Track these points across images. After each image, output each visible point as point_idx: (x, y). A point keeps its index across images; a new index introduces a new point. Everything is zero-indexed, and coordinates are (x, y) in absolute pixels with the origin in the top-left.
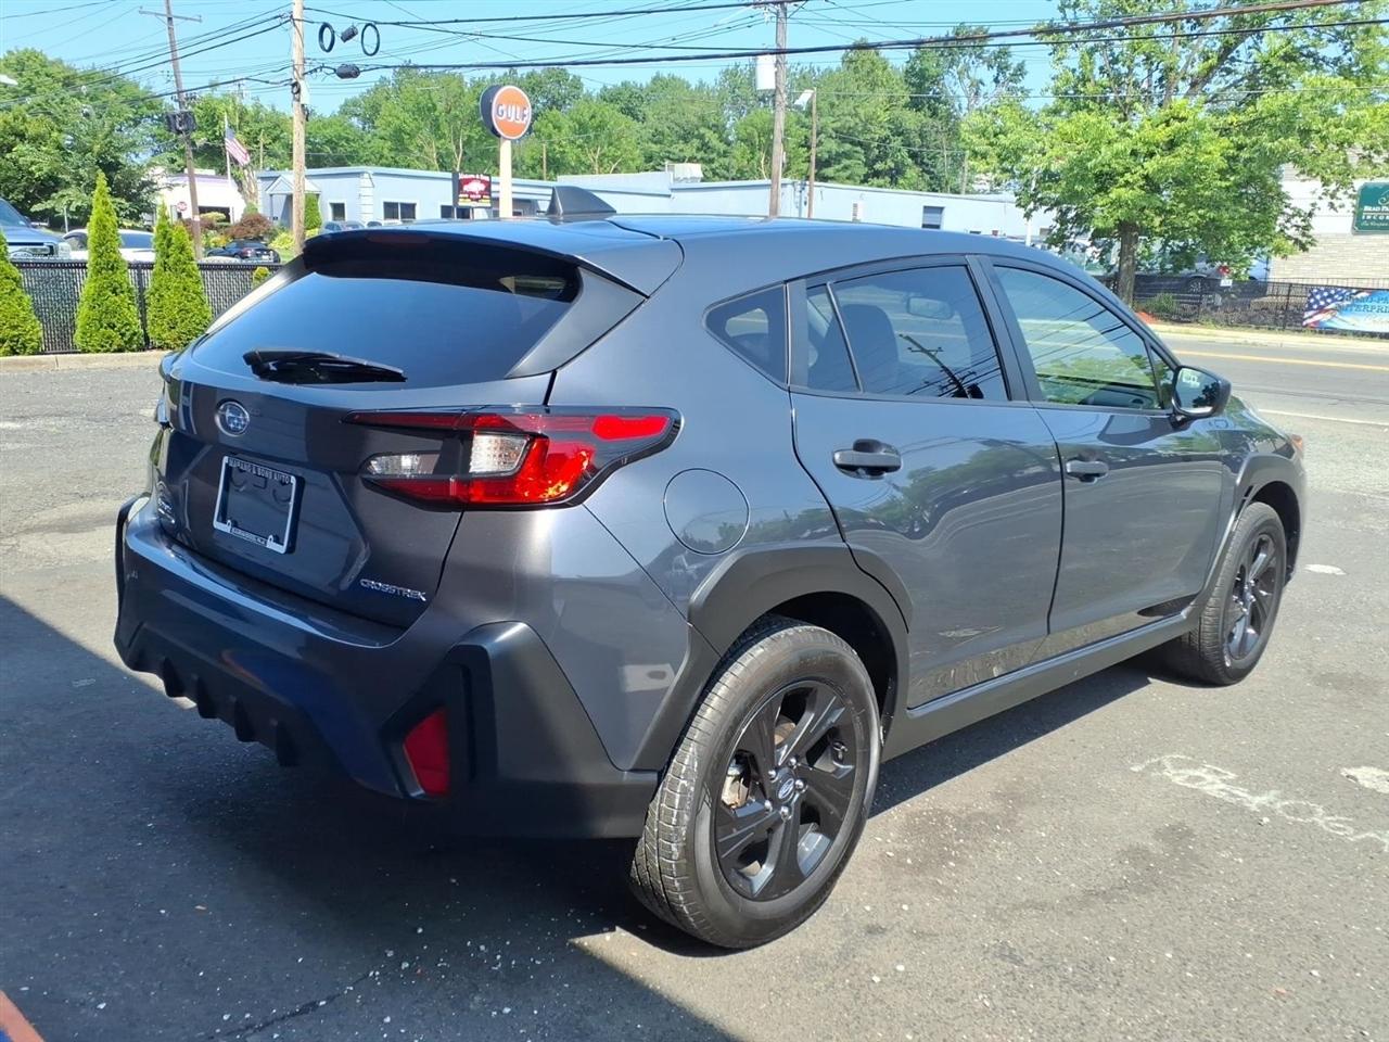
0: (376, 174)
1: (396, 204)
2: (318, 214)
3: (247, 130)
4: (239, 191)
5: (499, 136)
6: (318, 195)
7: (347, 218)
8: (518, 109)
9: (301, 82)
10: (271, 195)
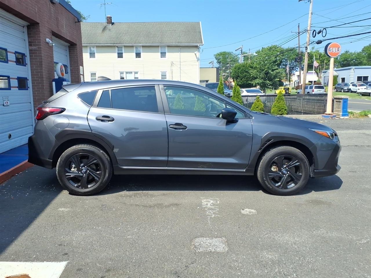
0: (355, 68)
1: (362, 77)
2: (337, 81)
3: (321, 59)
4: (317, 76)
5: (330, 57)
6: (338, 76)
7: (345, 82)
8: (337, 48)
9: (308, 47)
10: (325, 77)
